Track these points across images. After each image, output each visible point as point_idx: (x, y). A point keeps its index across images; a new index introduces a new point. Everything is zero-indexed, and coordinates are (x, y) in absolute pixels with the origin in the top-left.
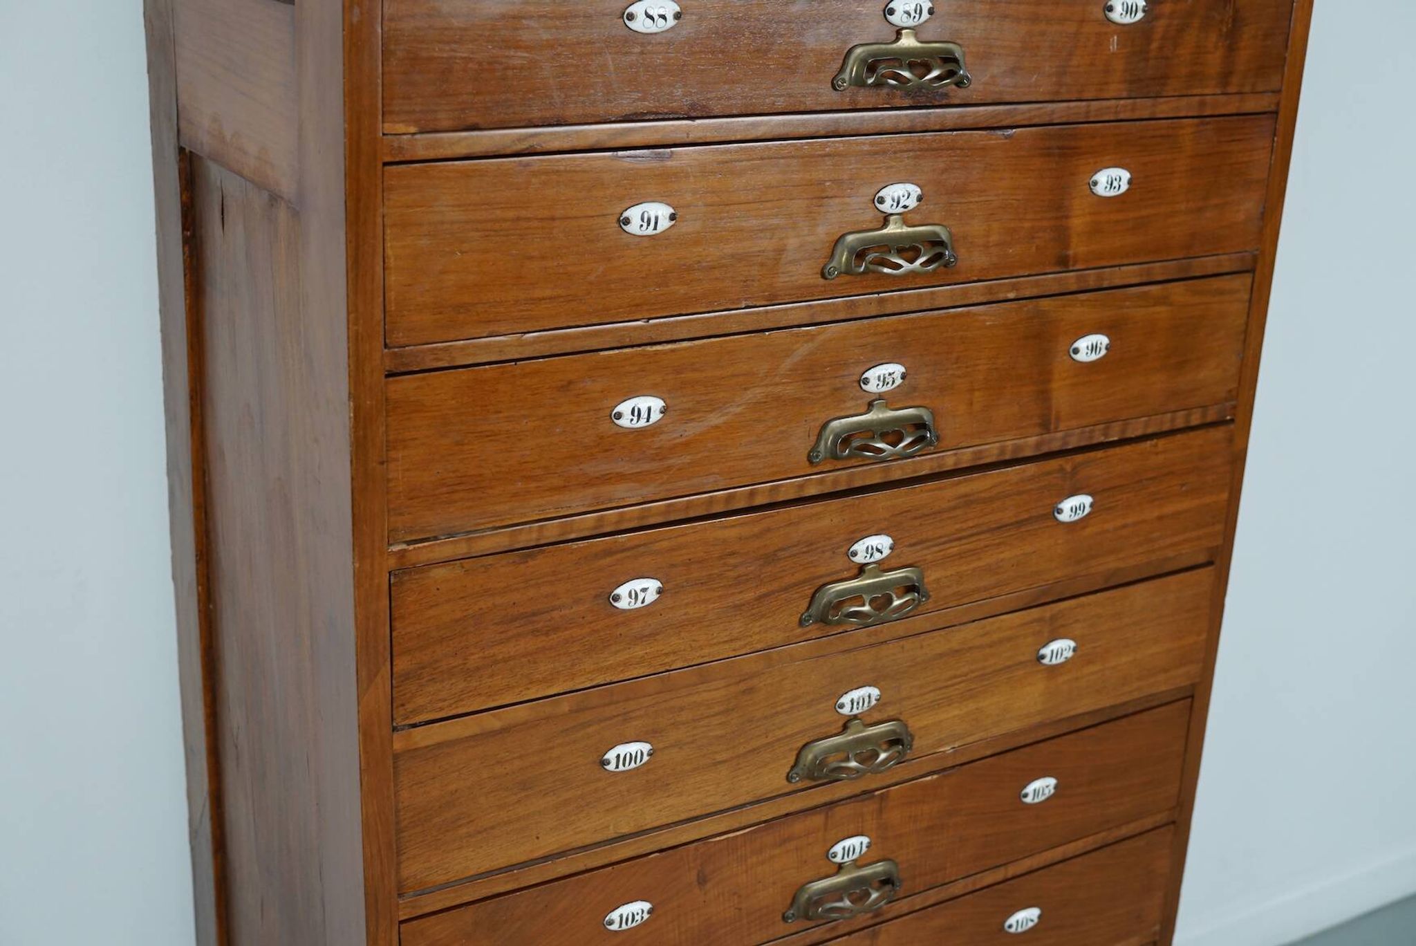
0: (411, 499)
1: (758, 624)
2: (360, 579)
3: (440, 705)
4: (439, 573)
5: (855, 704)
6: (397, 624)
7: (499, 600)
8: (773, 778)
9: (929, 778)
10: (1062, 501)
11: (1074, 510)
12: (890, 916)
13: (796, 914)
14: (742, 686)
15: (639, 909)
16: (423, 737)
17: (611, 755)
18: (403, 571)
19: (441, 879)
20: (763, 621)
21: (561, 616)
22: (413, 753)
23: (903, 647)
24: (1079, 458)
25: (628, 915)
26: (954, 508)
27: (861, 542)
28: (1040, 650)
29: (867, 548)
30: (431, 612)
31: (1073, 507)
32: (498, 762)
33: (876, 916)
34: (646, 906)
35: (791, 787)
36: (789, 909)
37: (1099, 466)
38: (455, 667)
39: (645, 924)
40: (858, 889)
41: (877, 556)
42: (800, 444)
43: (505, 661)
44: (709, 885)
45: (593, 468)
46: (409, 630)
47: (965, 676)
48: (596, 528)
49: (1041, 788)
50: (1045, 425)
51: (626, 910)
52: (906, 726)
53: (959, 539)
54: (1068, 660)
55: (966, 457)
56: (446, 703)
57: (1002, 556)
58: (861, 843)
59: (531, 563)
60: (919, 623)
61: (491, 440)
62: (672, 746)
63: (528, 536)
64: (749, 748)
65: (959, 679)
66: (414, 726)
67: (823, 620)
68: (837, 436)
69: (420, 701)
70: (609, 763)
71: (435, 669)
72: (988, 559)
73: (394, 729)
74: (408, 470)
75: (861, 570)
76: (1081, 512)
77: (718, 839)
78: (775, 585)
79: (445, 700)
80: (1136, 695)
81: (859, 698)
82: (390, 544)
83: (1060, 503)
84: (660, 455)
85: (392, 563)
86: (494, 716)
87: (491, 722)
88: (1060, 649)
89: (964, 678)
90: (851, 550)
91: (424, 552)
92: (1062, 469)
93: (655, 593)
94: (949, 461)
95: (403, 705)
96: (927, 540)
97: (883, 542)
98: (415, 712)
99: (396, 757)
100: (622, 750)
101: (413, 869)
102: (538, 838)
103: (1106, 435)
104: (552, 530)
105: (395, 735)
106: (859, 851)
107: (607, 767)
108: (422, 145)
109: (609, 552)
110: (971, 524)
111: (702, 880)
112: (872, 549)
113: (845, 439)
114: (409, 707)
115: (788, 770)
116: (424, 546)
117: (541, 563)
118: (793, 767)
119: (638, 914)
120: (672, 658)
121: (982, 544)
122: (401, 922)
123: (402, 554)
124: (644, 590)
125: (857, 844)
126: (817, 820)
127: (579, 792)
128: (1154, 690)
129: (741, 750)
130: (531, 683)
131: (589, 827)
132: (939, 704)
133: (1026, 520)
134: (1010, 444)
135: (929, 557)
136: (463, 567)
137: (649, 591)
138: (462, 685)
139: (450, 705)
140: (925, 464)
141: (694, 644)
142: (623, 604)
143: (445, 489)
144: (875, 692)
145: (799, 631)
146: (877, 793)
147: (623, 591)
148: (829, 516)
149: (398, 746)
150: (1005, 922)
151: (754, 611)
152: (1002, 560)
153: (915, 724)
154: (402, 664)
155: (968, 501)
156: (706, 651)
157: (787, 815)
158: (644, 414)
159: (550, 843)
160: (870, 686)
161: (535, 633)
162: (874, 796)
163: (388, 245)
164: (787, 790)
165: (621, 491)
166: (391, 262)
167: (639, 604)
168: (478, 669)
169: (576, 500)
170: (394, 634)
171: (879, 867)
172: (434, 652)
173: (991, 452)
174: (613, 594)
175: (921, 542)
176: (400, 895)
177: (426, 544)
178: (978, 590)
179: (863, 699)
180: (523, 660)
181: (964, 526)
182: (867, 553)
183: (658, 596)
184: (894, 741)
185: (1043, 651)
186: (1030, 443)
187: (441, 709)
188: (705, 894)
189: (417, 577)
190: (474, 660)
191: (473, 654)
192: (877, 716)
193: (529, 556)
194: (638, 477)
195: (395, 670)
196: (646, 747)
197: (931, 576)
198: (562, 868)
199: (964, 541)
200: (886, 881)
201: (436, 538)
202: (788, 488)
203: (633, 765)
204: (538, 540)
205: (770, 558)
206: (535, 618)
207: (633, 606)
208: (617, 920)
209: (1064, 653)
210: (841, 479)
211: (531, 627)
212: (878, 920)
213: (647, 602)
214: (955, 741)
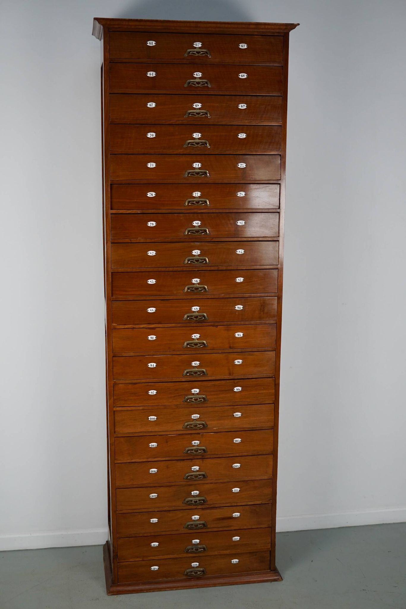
4: (121, 385)
6: (114, 392)
7: (130, 390)
8: (179, 427)
9: (211, 433)
11: (238, 389)
12: (206, 458)
13: (185, 452)
14: (173, 410)
16: (118, 409)
17: (149, 418)
18: (115, 384)
20: (176, 400)
21: (140, 394)
23: (203, 409)
24: (238, 380)
26: (212, 386)
27: (193, 390)
30: (121, 391)
32: (131, 415)
33: (202, 457)
34: (156, 444)
35: (183, 430)
37: (243, 382)
38: (124, 399)
39: (156, 447)
40: (198, 450)
41: (196, 392)
43: (132, 399)
45: (145, 373)
47: (218, 416)
48: (146, 382)
49: (238, 440)
50: (230, 374)
51: (153, 444)
52: (206, 423)
53: (214, 392)
54: (240, 417)
55: (213, 378)
57: (223, 396)
61: (129, 367)
62: (160, 418)
63: (135, 381)
64: (175, 421)
65: (216, 416)
66: (117, 407)
72: (220, 396)
73: (114, 407)
74: (116, 370)
75: (193, 394)
77: (169, 435)
78: (177, 395)
79: (122, 404)
80: (258, 426)
81: (195, 416)
82: (113, 380)
83: (234, 388)
84: (156, 372)
85: (113, 383)
86: (130, 408)
88: (238, 414)
90: (191, 391)
91: (118, 382)
92: (234, 382)
94: (211, 378)
97: (198, 390)
98: (117, 405)
99: (114, 411)
100: (151, 417)
101: (119, 431)
102: (137, 429)
103: (244, 377)
104: (139, 381)
105: (114, 408)
108: (118, 327)
109: (148, 385)
110: (216, 389)
111: (167, 442)
117: (137, 386)
118: (183, 426)
120: (159, 404)
121: (218, 393)
122: (115, 437)
124: (153, 392)
125: (197, 442)
126: (189, 436)
127: (144, 423)
129: (173, 421)
130: (136, 404)
131: (147, 429)
132: (213, 420)
133: (227, 390)
134: (223, 377)
135: (208, 394)
136: (124, 385)
138: (125, 402)
140: (206, 378)
141: (163, 402)
142: (150, 394)
143: (122, 373)
144: (198, 416)
145: (182, 403)
146: (201, 434)
147: (150, 392)
148: (187, 385)
149: (115, 409)
150: (232, 465)
151: (174, 398)
153: (208, 423)
155: (215, 386)
156: (166, 403)
157: (183, 434)
158: (153, 365)
159: (139, 430)
160: (198, 414)
161: (136, 396)
163: (113, 339)
164: (182, 430)
166: (113, 341)
167: (153, 394)
168: (127, 400)
169: (142, 377)
171: (202, 448)
172: (121, 396)
174: (148, 392)
175: (206, 391)
176: (115, 433)
178: (219, 401)
180: (134, 400)
181: (214, 390)
182: (194, 392)
183: (156, 393)
184: (204, 425)
185: (234, 414)
186: (227, 377)
188: (168, 445)
189: (118, 385)
191: (126, 398)
192: (199, 420)
193: (135, 384)
194: (153, 375)
195: (114, 398)
196: (156, 417)
197: (208, 397)
200: (204, 451)
201: (120, 380)
203: (153, 420)
204: (137, 382)
205: (177, 390)
206: (136, 394)
207: (152, 394)
208: (151, 445)
210: (188, 379)
213: (154, 394)
214: (216, 427)
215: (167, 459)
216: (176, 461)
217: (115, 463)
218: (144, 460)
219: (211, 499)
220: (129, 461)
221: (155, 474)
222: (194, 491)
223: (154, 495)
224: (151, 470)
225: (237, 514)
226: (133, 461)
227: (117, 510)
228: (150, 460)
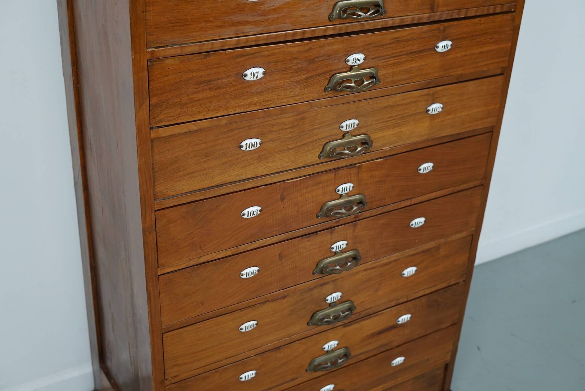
0: (157, 28)
1: (307, 89)
2: (135, 62)
3: (170, 118)
4: (169, 61)
5: (348, 126)
6: (151, 83)
7: (195, 74)
8: (313, 157)
9: (379, 160)
10: (439, 43)
11: (444, 47)
12: (361, 218)
13: (322, 215)
14: (300, 117)
15: (255, 209)
16: (163, 132)
17: (244, 144)
18: (154, 60)
19: (173, 193)
20: (309, 88)
21: (222, 82)
22: (159, 138)
23: (368, 103)
24: (447, 24)
25: (251, 211)
26: (392, 43)
27: (351, 56)
28: (427, 107)
29: (354, 59)
30: (166, 79)
31: (443, 46)
32: (196, 145)
33: (355, 217)
34: (259, 208)
35: (320, 161)
36: (319, 213)
37: (455, 28)
38: (177, 102)
39: (258, 216)
40: (348, 205)
41: (358, 63)
42: (325, 12)
43: (198, 101)
44: (285, 201)
45: (235, 18)
46: (157, 85)
47: (395, 117)
48: (236, 44)
49: (426, 167)
50: (432, 9)
51: (250, 209)
52: (369, 137)
53: (394, 57)
54: (439, 113)
55: (397, 21)
56: (173, 118)
57: (411, 66)
58: (350, 186)
59: (208, 59)
60: (375, 93)
61: (191, 4)
62: (270, 141)
63: (207, 47)
64: (302, 143)
65: (393, 118)
66: (160, 127)
67: (334, 89)
68: (341, 9)
69: (162, 117)
70: (243, 147)
71: (168, 103)
72: (406, 67)
73: (151, 128)
74: (155, 16)
75: (351, 68)
76: (447, 48)
77: (289, 181)
78: (314, 73)
79: (172, 117)
80: (468, 129)
81: (350, 124)
82: (147, 48)
83: (437, 44)
84: (264, 14)
85: (148, 56)
86: (194, 124)
87: (193, 127)
88: (436, 108)
89: (395, 118)
90: (347, 59)
91: (162, 52)
92: (439, 29)
93: (262, 74)
94: (390, 22)
95: (154, 118)
96: (380, 57)
97: (361, 56)
98: (160, 121)
99: (152, 141)
100: (248, 141)
101: (161, 188)
102: (213, 178)
103: (458, 15)
104: (217, 44)
105: (152, 131)
106: (349, 189)
107: (242, 149)
109: (242, 55)
110: (399, 51)
111: (282, 199)
112: (356, 59)
113: (344, 10)
114: (157, 119)
115: (319, 153)
116: (162, 50)
117: (213, 59)
118: (321, 152)
119: (255, 211)
120: (269, 103)
121: (404, 60)
122: (156, 211)
123: (153, 53)
124: (257, 73)
125: (348, 186)
126: (331, 175)
127: (230, 159)
128: (477, 128)
129: (299, 144)
130: (209, 111)
131: (233, 175)
132: (384, 129)
133: (423, 50)
134: (417, 17)
135: (381, 64)
136: (179, 59)
137: (259, 73)
138: (180, 111)
139: (175, 119)
140: (379, 23)
141: (279, 97)
142: (248, 78)
143: (170, 25)
144: (356, 122)
145: (324, 94)
146: (357, 165)
147: (248, 72)
148: (337, 44)
149: (153, 135)
150: (410, 223)
151: (304, 84)
152: (412, 67)
153: (373, 137)
154: (154, 100)
155: (398, 41)
156: (284, 100)
157: (318, 173)
159: (218, 180)
160: (354, 119)
161: (211, 89)
162: (356, 166)
164: (318, 162)
165: (247, 29)
167: (255, 79)
168: (186, 104)
169: (228, 32)
170: (150, 87)
171: (357, 197)
172: (167, 96)
173: (408, 19)
174: (244, 74)
175: (377, 57)
176: (155, 199)
177: (163, 48)
178: (401, 80)
179: (351, 125)
180: (206, 101)
181: (396, 51)
182: (354, 61)
183: (263, 75)
184: (364, 143)
185: (429, 108)
186: (425, 17)
187: (171, 120)
188: (284, 204)
189: (159, 63)
190: (185, 100)
191: (183, 97)
192: (357, 132)
193: (208, 55)
194: (255, 23)
195: (151, 103)
196: (258, 141)
197: (381, 73)
198: (223, 191)
199: (396, 58)
200: (360, 203)
201: (167, 46)
202: (320, 31)
203: (253, 148)
204: (212, 48)
205: (311, 61)
206: (210, 83)
207: (253, 79)
208: (247, 214)
209: (438, 109)
210: (343, 28)
211: (209, 87)
212: (357, 220)
213: (258, 78)
214: (390, 145)
215: (283, 237)
216: (300, 238)
217: (159, 274)
218: (229, 253)
219: (362, 302)
220: (192, 263)
221: (255, 278)
222: (331, 294)
223: (249, 325)
224: (244, 272)
225: (405, 318)
226: (203, 260)
227: (166, 378)
228: (242, 248)
